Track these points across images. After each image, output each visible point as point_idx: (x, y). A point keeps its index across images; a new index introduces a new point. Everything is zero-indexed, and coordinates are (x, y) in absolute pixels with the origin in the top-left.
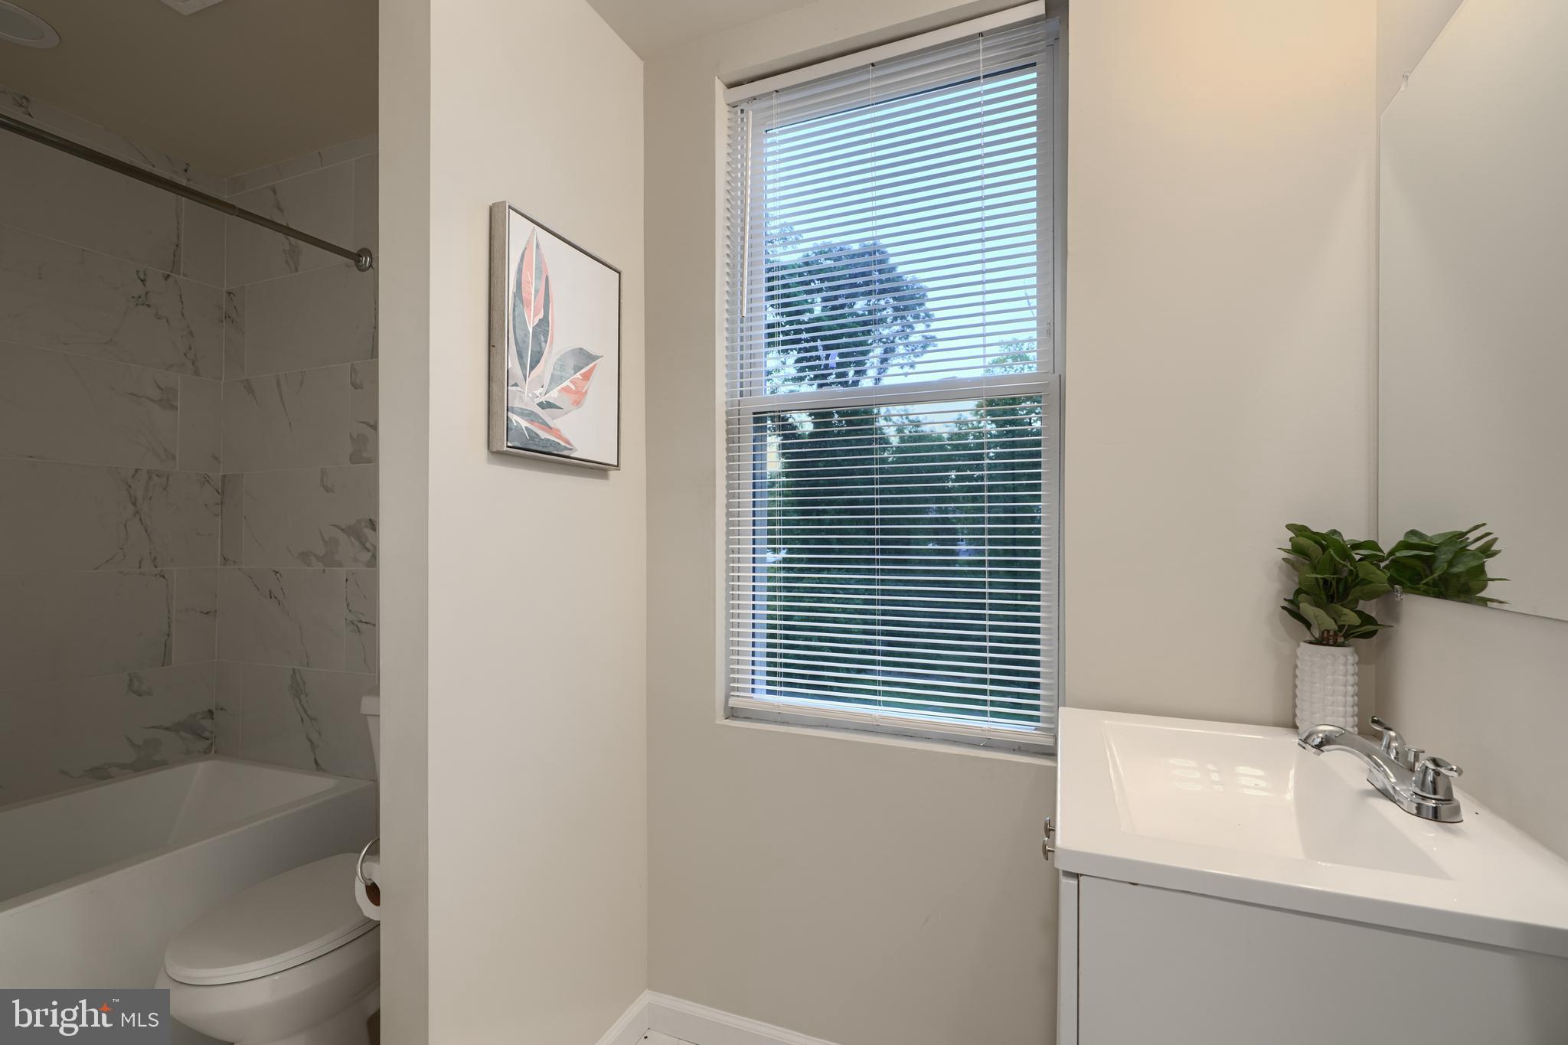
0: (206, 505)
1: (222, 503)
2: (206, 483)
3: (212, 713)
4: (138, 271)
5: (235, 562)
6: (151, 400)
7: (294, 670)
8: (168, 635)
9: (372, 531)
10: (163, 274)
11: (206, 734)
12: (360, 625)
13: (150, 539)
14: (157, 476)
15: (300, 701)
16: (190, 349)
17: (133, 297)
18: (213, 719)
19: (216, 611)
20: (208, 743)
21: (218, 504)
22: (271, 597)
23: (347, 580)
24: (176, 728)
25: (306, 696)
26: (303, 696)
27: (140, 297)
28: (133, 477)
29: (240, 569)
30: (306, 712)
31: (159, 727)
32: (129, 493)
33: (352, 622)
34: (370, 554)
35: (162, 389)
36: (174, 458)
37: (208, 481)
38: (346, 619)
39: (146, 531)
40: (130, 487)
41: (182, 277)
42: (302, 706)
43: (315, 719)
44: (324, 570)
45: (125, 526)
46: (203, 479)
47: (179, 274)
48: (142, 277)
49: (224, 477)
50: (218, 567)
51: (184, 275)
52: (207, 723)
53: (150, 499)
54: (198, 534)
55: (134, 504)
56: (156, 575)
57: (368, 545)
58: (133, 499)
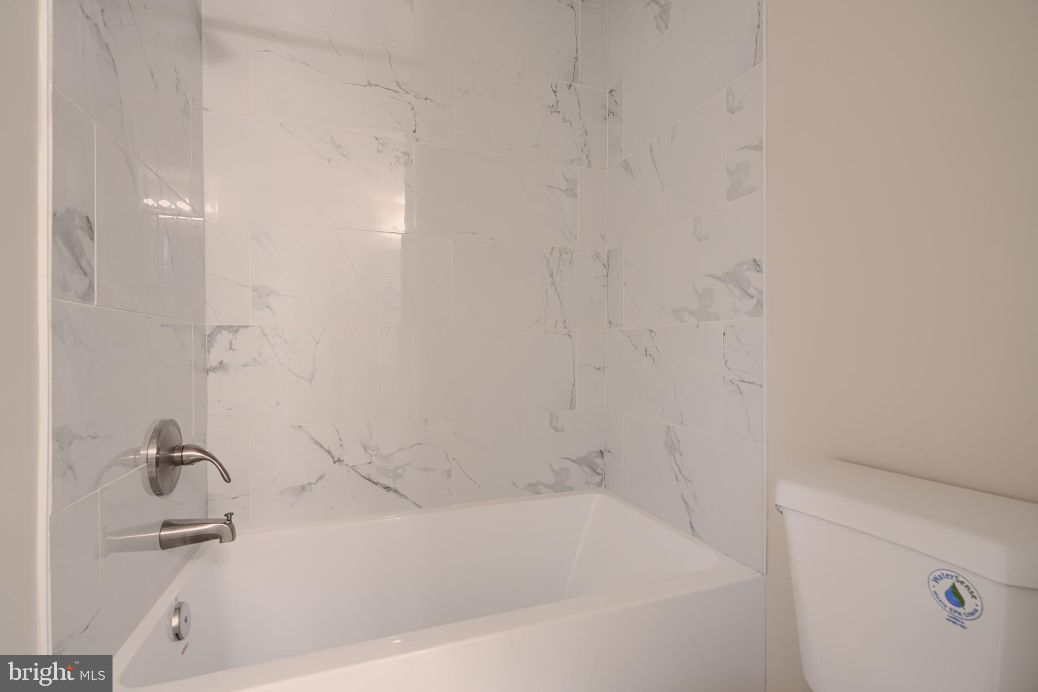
0: (597, 277)
1: (607, 275)
2: (597, 258)
3: (603, 453)
4: (552, 85)
5: (617, 325)
6: (560, 190)
7: (668, 426)
8: (574, 384)
9: (756, 273)
10: (567, 84)
11: (599, 470)
12: (741, 385)
13: (561, 305)
14: (565, 252)
15: (675, 459)
16: (585, 145)
17: (549, 107)
18: (603, 458)
19: (604, 368)
20: (600, 477)
21: (605, 276)
22: (647, 355)
23: (724, 334)
24: (579, 461)
25: (681, 455)
26: (677, 455)
27: (553, 106)
28: (550, 254)
29: (621, 331)
30: (680, 471)
31: (569, 459)
32: (549, 267)
33: (731, 381)
34: (755, 301)
35: (567, 180)
36: (576, 238)
37: (598, 257)
38: (724, 378)
39: (559, 298)
40: (549, 262)
41: (579, 84)
42: (677, 465)
43: (690, 481)
44: (698, 325)
45: (546, 293)
46: (595, 256)
47: (578, 83)
48: (554, 90)
49: (609, 252)
50: (605, 330)
51: (581, 83)
52: (599, 461)
53: (561, 271)
54: (592, 302)
55: (551, 276)
56: (566, 335)
57: (751, 291)
58: (551, 271)
